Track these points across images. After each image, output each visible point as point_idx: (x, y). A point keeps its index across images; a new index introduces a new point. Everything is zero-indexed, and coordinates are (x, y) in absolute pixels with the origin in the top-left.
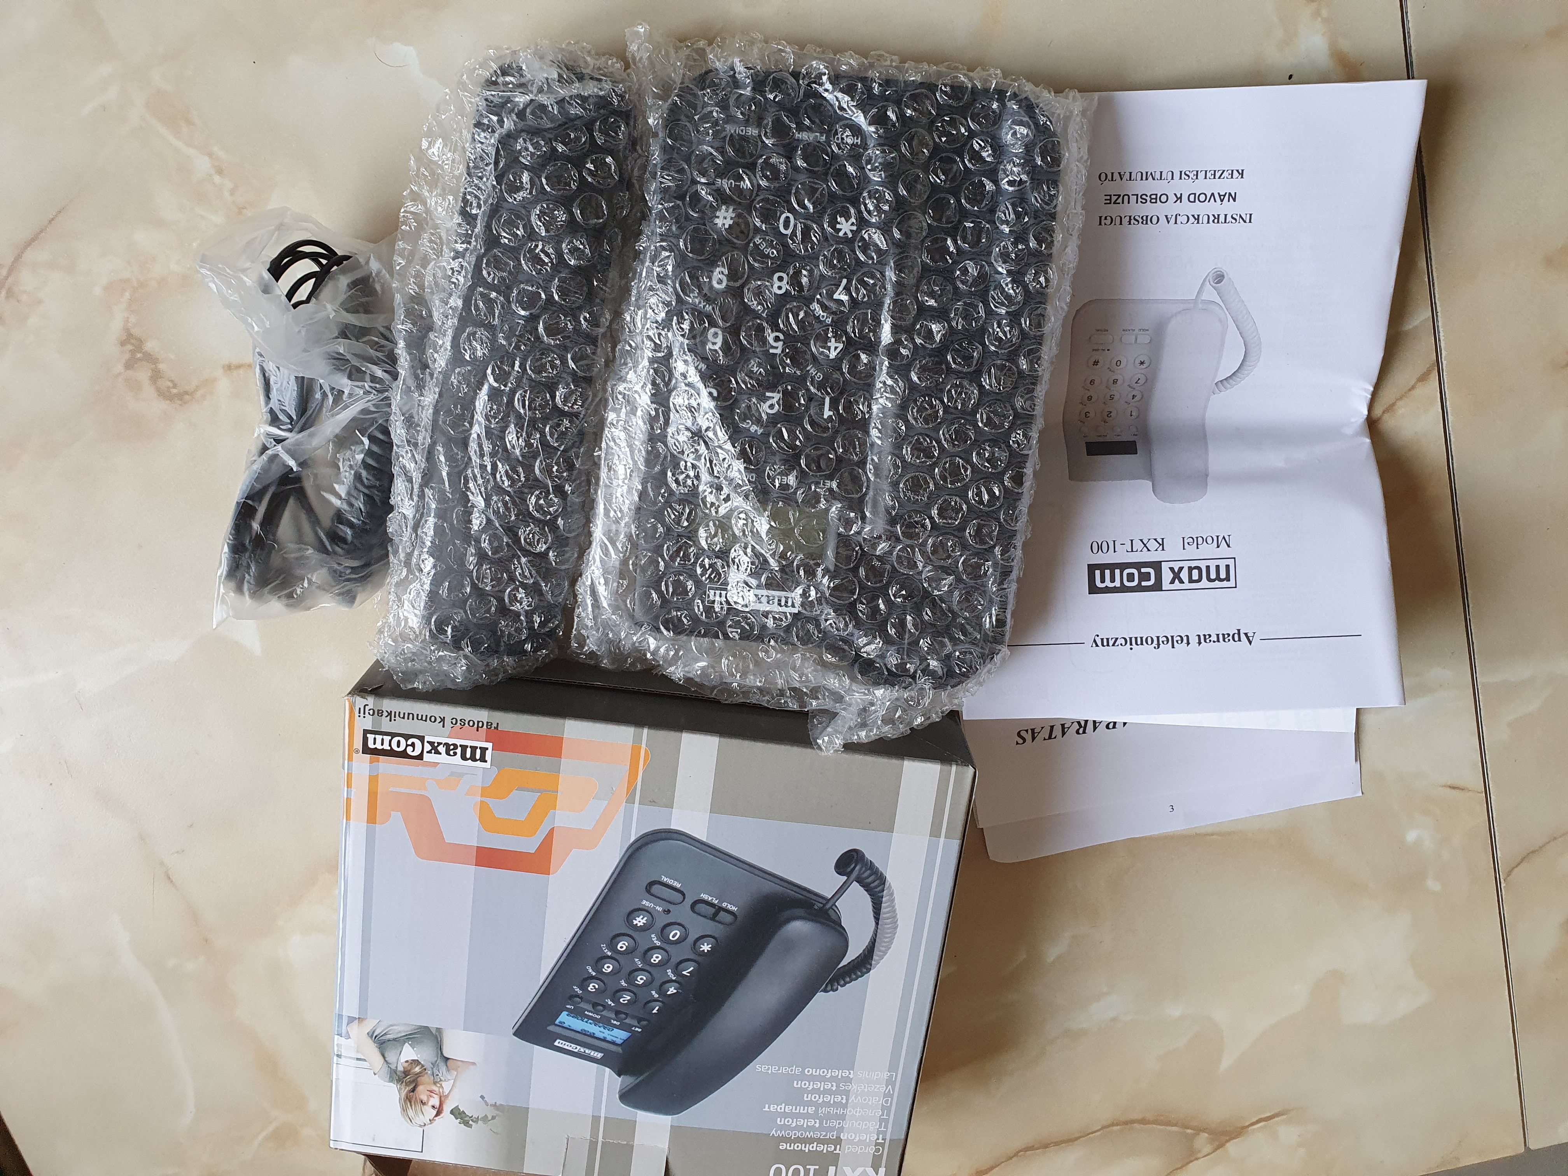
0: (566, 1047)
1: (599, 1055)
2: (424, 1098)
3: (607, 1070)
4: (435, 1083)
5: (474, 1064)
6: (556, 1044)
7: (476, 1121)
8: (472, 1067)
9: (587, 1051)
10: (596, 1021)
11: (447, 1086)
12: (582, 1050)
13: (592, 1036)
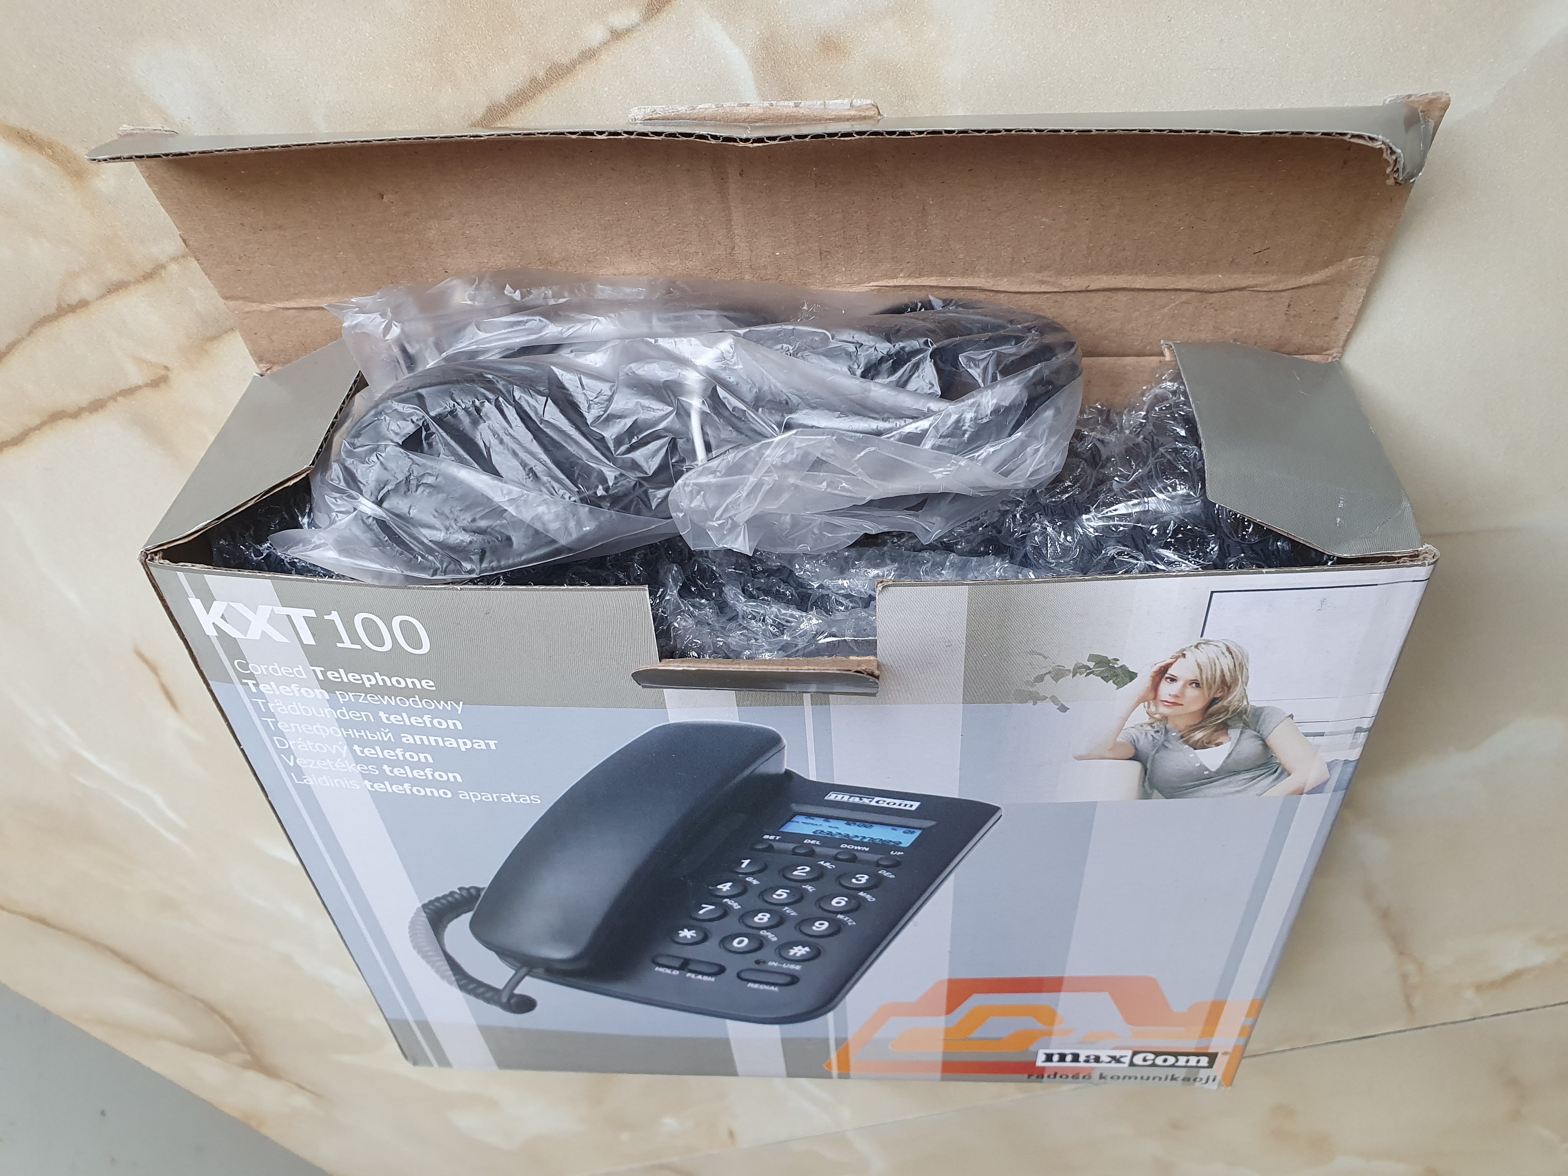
0: (898, 802)
1: (832, 796)
2: (1192, 692)
3: (813, 777)
4: (1165, 718)
5: (1080, 758)
6: (916, 805)
7: (1078, 669)
8: (1082, 752)
9: (857, 800)
10: (848, 840)
11: (1141, 715)
12: (866, 801)
13: (850, 821)
